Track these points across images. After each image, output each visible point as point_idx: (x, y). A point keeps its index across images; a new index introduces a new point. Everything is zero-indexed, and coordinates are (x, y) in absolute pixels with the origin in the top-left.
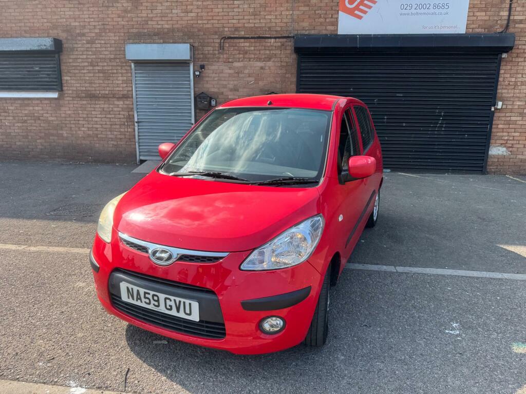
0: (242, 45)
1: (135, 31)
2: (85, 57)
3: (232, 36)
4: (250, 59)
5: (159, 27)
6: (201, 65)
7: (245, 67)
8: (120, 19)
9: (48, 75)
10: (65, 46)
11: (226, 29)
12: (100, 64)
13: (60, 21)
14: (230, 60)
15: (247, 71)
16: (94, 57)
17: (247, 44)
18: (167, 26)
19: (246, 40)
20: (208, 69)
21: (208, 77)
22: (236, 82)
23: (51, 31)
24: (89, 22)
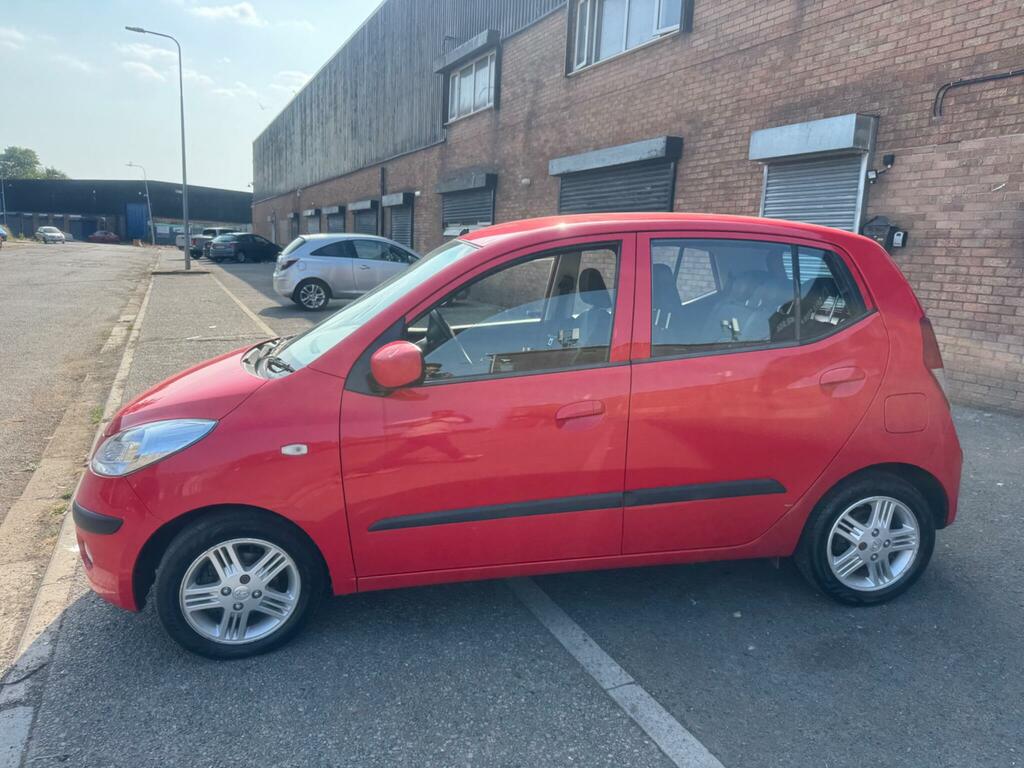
0: (989, 95)
1: (780, 103)
2: (706, 162)
3: (968, 78)
4: (1002, 130)
5: (822, 87)
6: (885, 157)
7: (986, 151)
8: (763, 85)
9: (658, 197)
10: (686, 146)
11: (956, 65)
12: (724, 172)
13: (686, 106)
14: (954, 137)
15: (990, 160)
16: (718, 160)
17: (1003, 92)
18: (835, 83)
19: (999, 82)
20: (902, 164)
21: (899, 181)
22: (958, 189)
23: (673, 126)
24: (720, 101)
